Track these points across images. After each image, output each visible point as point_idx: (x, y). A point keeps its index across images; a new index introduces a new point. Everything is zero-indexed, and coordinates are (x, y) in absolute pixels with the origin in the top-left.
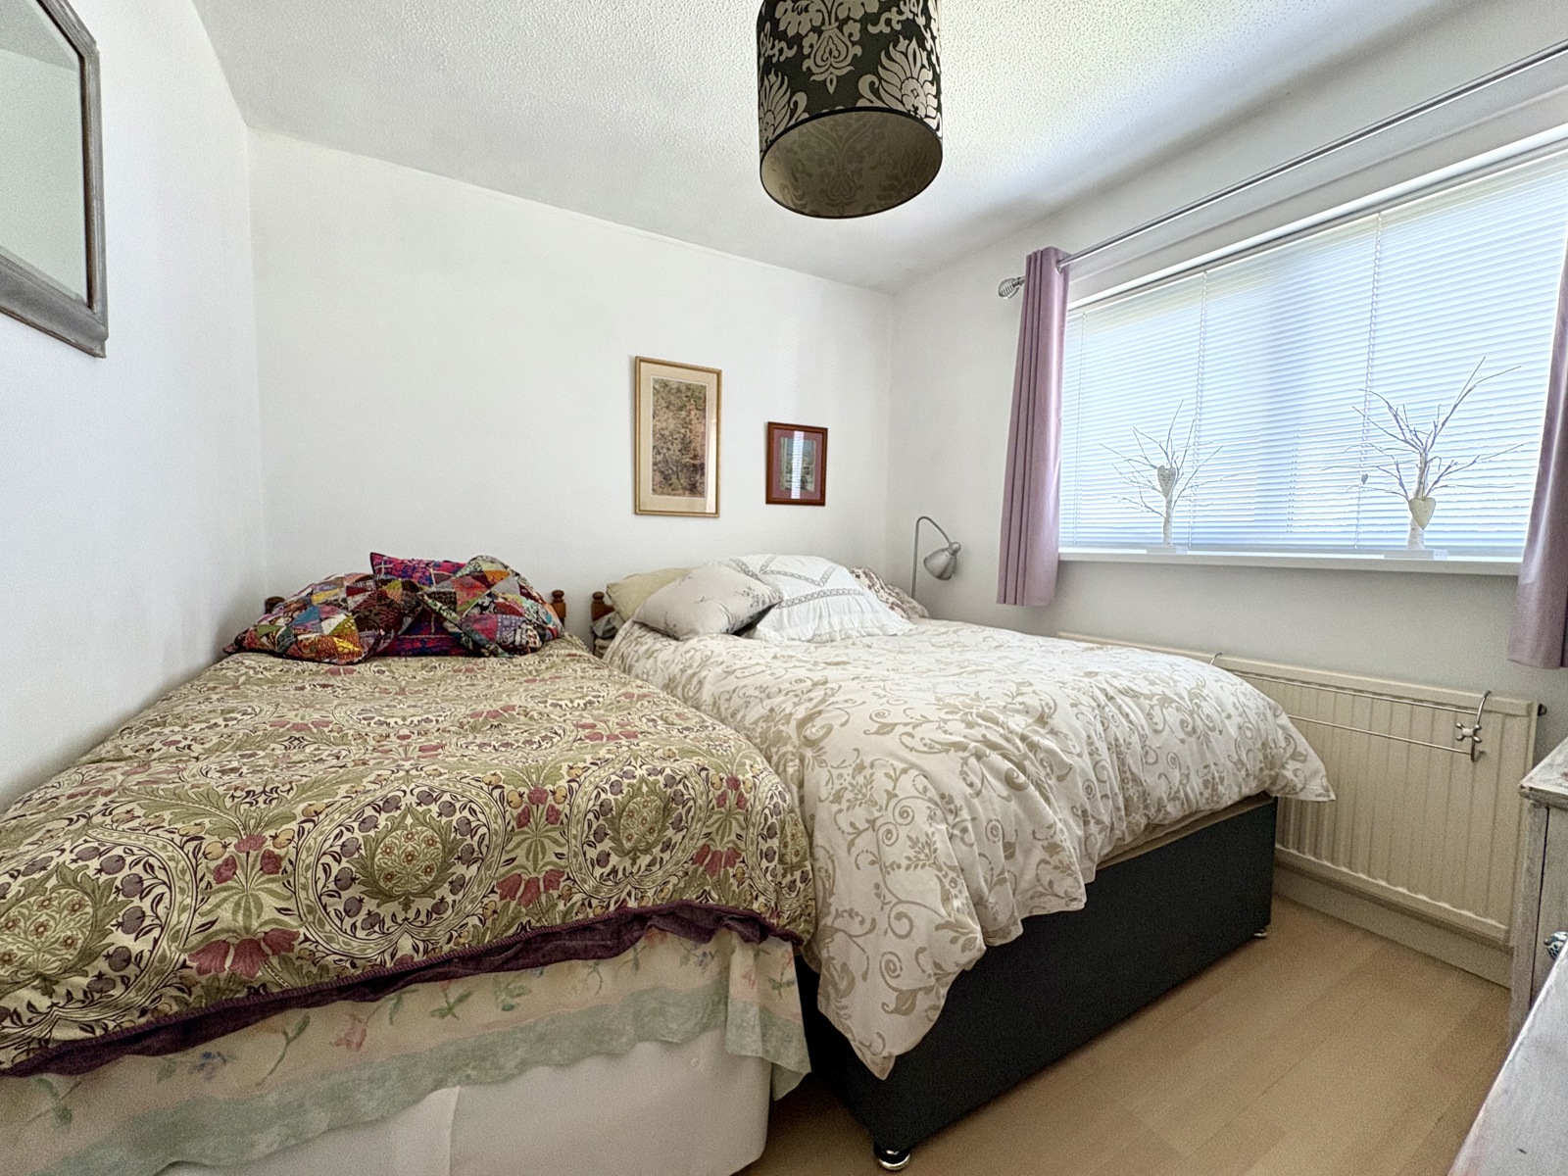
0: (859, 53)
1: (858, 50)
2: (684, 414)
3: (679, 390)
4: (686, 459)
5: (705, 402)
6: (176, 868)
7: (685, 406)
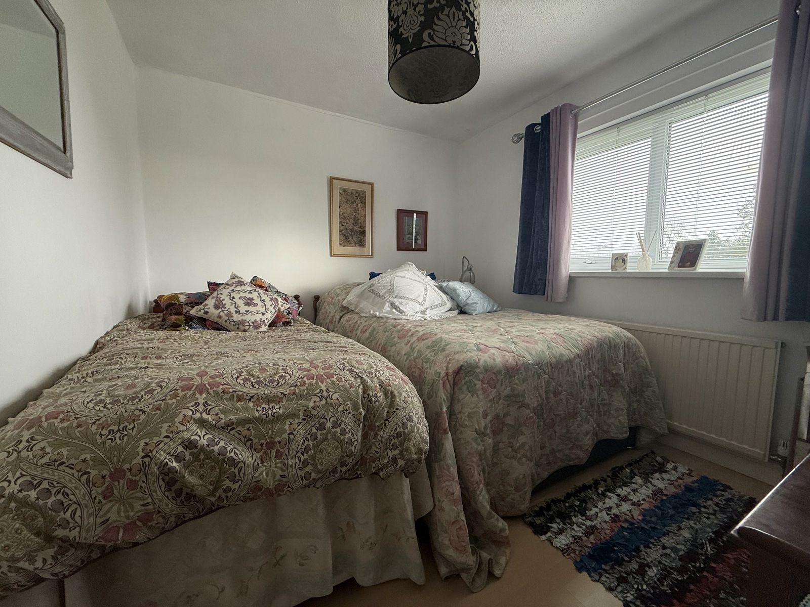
0: (423, 19)
1: (423, 18)
2: (355, 205)
3: (352, 194)
4: (356, 228)
5: (365, 199)
6: (80, 494)
7: (355, 201)
